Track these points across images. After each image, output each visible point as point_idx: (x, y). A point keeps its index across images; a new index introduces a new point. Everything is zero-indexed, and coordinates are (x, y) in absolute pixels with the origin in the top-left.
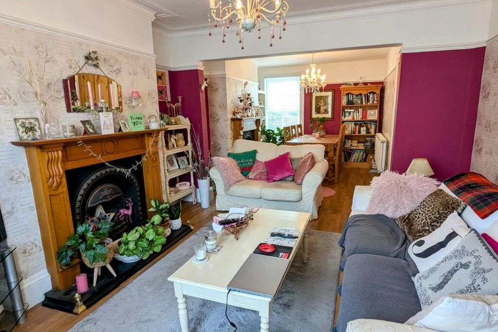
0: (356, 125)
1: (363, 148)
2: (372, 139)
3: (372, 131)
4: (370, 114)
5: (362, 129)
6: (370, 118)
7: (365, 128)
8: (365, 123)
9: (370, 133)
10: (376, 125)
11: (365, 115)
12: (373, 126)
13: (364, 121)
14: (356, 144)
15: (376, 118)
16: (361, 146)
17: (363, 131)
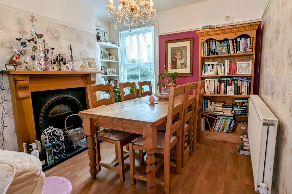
0: (220, 82)
1: (230, 114)
2: (243, 101)
3: (244, 90)
4: (241, 67)
5: (229, 88)
6: (240, 72)
7: (233, 87)
8: (233, 80)
9: (241, 94)
10: (250, 83)
11: (233, 68)
12: (245, 84)
13: (232, 77)
14: (220, 109)
15: (250, 73)
16: (228, 112)
17: (231, 90)
